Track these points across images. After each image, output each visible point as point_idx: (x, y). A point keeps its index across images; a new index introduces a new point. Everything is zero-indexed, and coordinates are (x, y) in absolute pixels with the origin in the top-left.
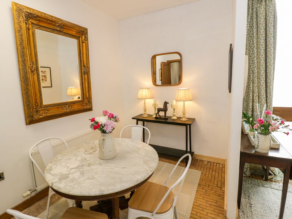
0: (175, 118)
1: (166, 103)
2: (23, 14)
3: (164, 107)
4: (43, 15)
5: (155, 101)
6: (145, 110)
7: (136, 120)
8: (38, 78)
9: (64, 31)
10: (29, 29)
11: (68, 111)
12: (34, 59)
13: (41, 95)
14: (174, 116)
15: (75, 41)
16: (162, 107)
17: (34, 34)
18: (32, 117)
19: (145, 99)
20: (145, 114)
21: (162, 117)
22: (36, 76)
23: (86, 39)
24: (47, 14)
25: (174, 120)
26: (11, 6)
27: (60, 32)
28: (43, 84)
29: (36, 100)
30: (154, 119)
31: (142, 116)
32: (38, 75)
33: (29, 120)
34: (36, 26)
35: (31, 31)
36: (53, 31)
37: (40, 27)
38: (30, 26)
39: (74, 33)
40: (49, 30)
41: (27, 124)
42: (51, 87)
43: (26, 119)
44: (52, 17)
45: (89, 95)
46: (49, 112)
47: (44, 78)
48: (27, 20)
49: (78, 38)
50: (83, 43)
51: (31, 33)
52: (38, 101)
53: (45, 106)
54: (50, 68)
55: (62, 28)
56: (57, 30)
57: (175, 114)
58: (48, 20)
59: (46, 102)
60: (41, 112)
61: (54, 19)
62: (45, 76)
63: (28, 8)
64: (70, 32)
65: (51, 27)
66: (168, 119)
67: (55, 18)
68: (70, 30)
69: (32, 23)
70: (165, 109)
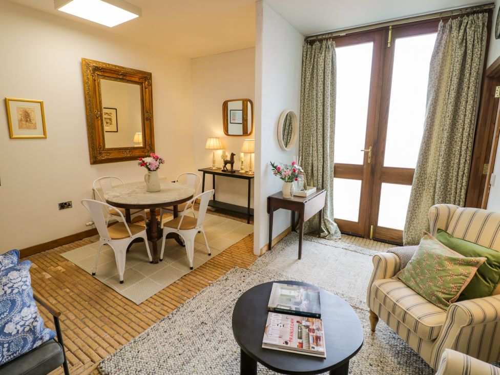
0: (243, 171)
1: (233, 155)
2: (91, 68)
3: (231, 159)
4: (107, 66)
5: (224, 153)
6: (214, 162)
7: (202, 172)
8: (102, 123)
9: (127, 79)
10: (95, 80)
11: (129, 155)
12: (98, 107)
13: (104, 139)
14: (242, 169)
15: (137, 87)
17: (99, 84)
18: (96, 157)
19: (214, 150)
20: (214, 166)
21: (229, 170)
22: (100, 122)
23: (150, 85)
24: (111, 65)
25: (242, 173)
26: (81, 60)
27: (122, 80)
28: (106, 128)
29: (100, 143)
30: (221, 172)
31: (211, 168)
32: (102, 120)
33: (93, 161)
34: (101, 77)
35: (96, 82)
36: (116, 79)
37: (105, 77)
38: (96, 77)
39: (137, 79)
40: (113, 79)
41: (91, 164)
42: (117, 132)
43: (90, 160)
44: (116, 66)
45: (151, 142)
46: (111, 155)
47: (108, 121)
48: (94, 73)
49: (141, 84)
50: (146, 88)
51: (96, 84)
52: (101, 144)
53: (107, 149)
54: (116, 109)
55: (125, 76)
56: (120, 79)
57: (243, 167)
58: (111, 70)
59: (108, 145)
60: (104, 155)
61: (117, 68)
62: (110, 119)
63: (94, 61)
64: (133, 79)
65: (115, 76)
66: (234, 172)
67: (119, 67)
68: (132, 77)
69: (98, 75)
70: (232, 162)
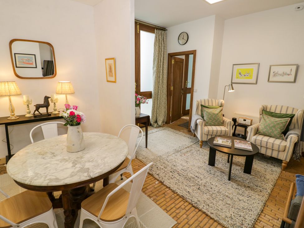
1: (47, 98)
3: (44, 103)
5: (29, 97)
6: (12, 111)
14: (55, 110)
16: (42, 102)
19: (9, 96)
20: (13, 115)
21: (43, 114)
25: (55, 114)
31: (8, 119)
57: (56, 108)
66: (50, 114)
